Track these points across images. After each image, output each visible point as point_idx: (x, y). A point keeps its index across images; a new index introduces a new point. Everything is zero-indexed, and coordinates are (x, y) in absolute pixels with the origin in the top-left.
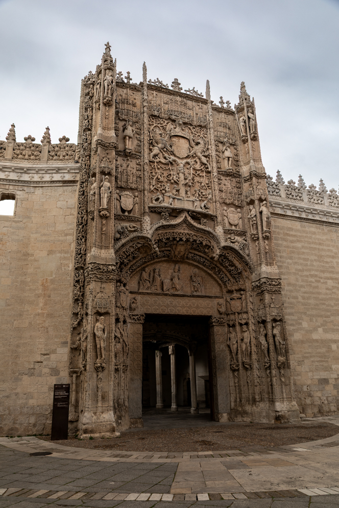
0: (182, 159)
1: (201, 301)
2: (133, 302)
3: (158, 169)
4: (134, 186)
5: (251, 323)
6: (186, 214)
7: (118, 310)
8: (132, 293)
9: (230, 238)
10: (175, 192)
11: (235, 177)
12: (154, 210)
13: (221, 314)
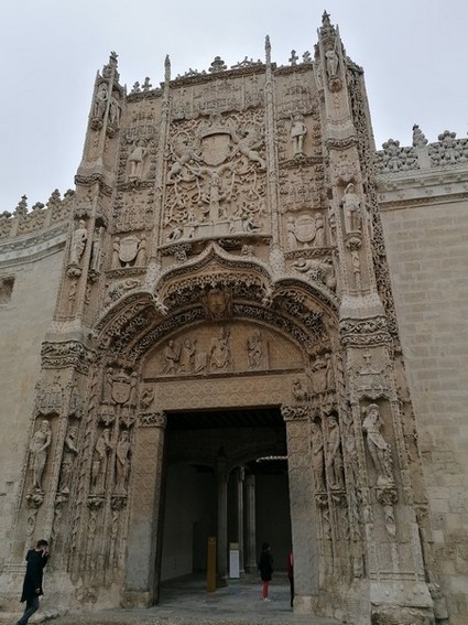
2: (146, 395)
5: (340, 411)
6: (214, 245)
7: (104, 409)
8: (147, 381)
9: (297, 266)
10: (201, 217)
11: (312, 164)
12: (166, 253)
13: (299, 399)
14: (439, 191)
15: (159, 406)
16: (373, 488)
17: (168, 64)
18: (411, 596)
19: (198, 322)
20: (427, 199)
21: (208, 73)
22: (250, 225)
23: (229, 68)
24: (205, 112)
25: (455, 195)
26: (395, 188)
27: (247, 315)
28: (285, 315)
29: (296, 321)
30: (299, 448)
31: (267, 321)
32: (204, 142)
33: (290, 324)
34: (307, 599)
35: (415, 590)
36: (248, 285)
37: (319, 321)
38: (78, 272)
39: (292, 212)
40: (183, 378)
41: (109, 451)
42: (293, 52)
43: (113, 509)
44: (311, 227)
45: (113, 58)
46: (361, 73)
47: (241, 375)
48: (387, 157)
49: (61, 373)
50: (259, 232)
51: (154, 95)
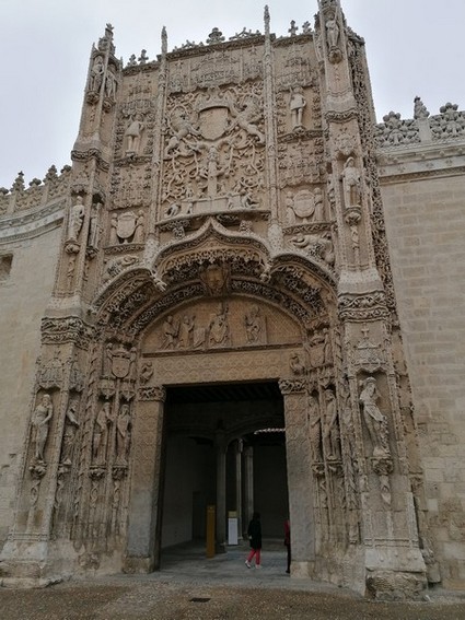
0: (216, 140)
1: (260, 355)
2: (145, 370)
3: (177, 167)
4: (136, 202)
5: (337, 384)
6: (212, 220)
7: (104, 383)
8: (146, 356)
9: (295, 241)
10: (199, 193)
11: (312, 137)
12: (164, 229)
13: (297, 373)
14: (440, 165)
15: (158, 381)
16: (369, 458)
17: (164, 35)
18: (405, 561)
19: (196, 298)
20: (428, 172)
21: (206, 44)
22: (248, 200)
23: (227, 40)
24: (203, 85)
25: (456, 168)
26: (395, 161)
27: (246, 291)
28: (284, 291)
29: (294, 297)
30: (297, 420)
31: (265, 296)
32: (203, 116)
33: (289, 300)
34: (303, 565)
35: (409, 556)
36: (247, 261)
37: (318, 296)
38: (76, 248)
39: (291, 186)
40: (183, 353)
41: (109, 424)
42: (293, 22)
43: (114, 480)
44: (310, 202)
45: (109, 30)
46: (362, 44)
47: (239, 350)
48: (388, 130)
49: (61, 348)
50: (258, 208)
51: (151, 68)
